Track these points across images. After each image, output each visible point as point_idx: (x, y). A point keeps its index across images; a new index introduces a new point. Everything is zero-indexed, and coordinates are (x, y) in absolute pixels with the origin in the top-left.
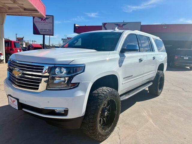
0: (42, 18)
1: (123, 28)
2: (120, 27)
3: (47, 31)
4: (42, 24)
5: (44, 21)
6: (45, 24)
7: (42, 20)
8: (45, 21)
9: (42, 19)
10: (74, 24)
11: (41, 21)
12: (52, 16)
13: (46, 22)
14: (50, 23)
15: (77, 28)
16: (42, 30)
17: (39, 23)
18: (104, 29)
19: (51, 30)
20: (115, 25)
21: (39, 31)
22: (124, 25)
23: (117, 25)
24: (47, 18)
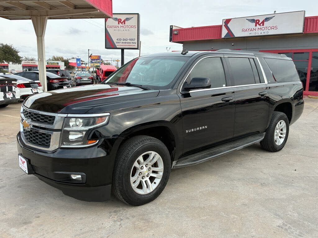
0: (119, 19)
1: (265, 26)
2: (259, 25)
4: (119, 30)
5: (122, 25)
6: (124, 29)
7: (119, 24)
8: (125, 24)
9: (119, 21)
10: (171, 26)
11: (118, 25)
12: (137, 15)
13: (127, 26)
14: (132, 26)
15: (176, 32)
16: (120, 41)
17: (115, 28)
18: (227, 32)
19: (134, 40)
20: (249, 22)
21: (115, 43)
22: (267, 19)
23: (253, 21)
24: (127, 19)
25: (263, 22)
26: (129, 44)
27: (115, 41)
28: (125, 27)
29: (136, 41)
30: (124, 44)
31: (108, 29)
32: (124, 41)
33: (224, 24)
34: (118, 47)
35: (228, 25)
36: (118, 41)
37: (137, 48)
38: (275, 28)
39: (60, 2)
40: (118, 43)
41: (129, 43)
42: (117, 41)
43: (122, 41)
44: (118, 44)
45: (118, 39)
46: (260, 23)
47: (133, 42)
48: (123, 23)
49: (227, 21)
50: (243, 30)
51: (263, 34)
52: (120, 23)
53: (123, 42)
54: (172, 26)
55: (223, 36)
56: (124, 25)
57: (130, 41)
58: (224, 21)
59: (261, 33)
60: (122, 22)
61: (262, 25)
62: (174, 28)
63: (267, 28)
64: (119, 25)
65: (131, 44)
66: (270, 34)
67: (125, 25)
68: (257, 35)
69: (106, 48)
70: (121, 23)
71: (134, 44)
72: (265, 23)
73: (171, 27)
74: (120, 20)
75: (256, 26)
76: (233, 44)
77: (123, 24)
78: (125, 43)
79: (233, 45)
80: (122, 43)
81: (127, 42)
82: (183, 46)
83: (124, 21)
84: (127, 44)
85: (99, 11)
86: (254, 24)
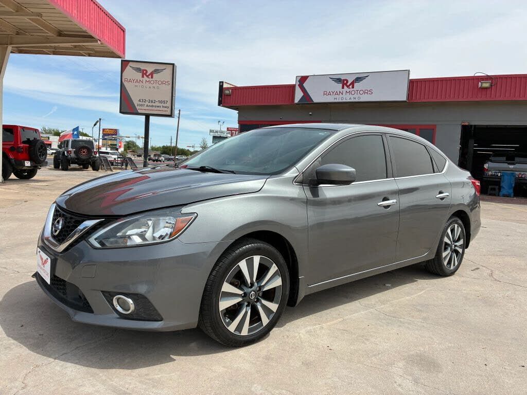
0: (143, 70)
1: (356, 89)
2: (348, 87)
3: (157, 104)
4: (142, 87)
5: (148, 79)
7: (143, 77)
8: (152, 77)
9: (144, 73)
10: (220, 82)
11: (141, 79)
12: (172, 66)
13: (155, 82)
14: (164, 82)
15: (227, 92)
16: (143, 103)
17: (137, 84)
18: (302, 94)
19: (166, 102)
20: (333, 82)
21: (136, 105)
22: (358, 79)
23: (338, 80)
24: (156, 71)
25: (353, 84)
26: (158, 109)
27: (136, 102)
28: (152, 82)
29: (169, 104)
30: (151, 108)
31: (125, 84)
32: (151, 104)
33: (298, 83)
34: (140, 111)
36: (141, 103)
37: (170, 114)
38: (370, 92)
39: (30, 19)
40: (141, 105)
41: (158, 107)
42: (139, 103)
43: (147, 103)
44: (140, 107)
45: (141, 100)
46: (348, 84)
47: (165, 105)
49: (303, 79)
50: (325, 93)
51: (352, 100)
52: (145, 76)
53: (149, 104)
54: (223, 82)
55: (296, 101)
56: (150, 80)
57: (160, 104)
58: (299, 78)
59: (350, 99)
60: (147, 74)
61: (351, 87)
62: (225, 86)
63: (358, 91)
64: (143, 79)
65: (161, 109)
66: (362, 100)
67: (152, 79)
68: (344, 101)
69: (121, 112)
71: (166, 109)
72: (356, 85)
73: (221, 84)
75: (343, 88)
76: (310, 113)
78: (152, 106)
79: (310, 115)
80: (147, 106)
81: (154, 104)
82: (238, 113)
83: (152, 74)
84: (154, 108)
85: (99, 42)
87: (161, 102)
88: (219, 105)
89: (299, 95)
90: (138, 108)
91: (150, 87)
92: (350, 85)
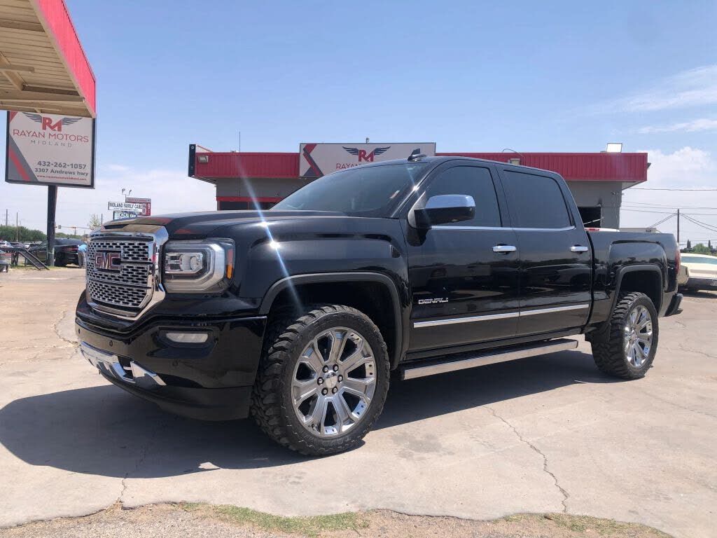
0: (45, 119)
2: (366, 159)
3: (69, 169)
4: (44, 143)
5: (53, 133)
6: (60, 142)
8: (59, 130)
11: (42, 131)
13: (65, 137)
14: (79, 138)
15: (202, 159)
16: (46, 167)
17: (34, 138)
18: (308, 166)
19: (83, 166)
20: (347, 152)
21: (33, 170)
22: (378, 151)
23: (354, 151)
24: (67, 121)
25: (371, 156)
26: (71, 176)
27: (33, 165)
28: (60, 137)
29: (88, 170)
30: (59, 175)
31: (15, 138)
32: (58, 169)
33: (303, 152)
34: (40, 179)
35: (311, 155)
36: (42, 167)
37: (90, 184)
40: (43, 170)
41: (69, 173)
42: (38, 167)
43: (52, 167)
44: (41, 174)
45: (42, 163)
46: (366, 156)
47: (82, 171)
48: (56, 128)
49: (309, 148)
50: (339, 166)
52: (47, 127)
53: (55, 169)
54: (195, 146)
55: (302, 174)
56: (57, 133)
57: (72, 170)
58: (303, 147)
60: (52, 125)
61: (369, 159)
62: (198, 150)
64: (44, 131)
65: (75, 176)
67: (59, 133)
69: (8, 180)
70: (50, 127)
71: (83, 177)
72: (375, 157)
73: (193, 148)
74: (47, 121)
75: (360, 160)
77: (55, 130)
78: (61, 172)
80: (52, 171)
81: (63, 169)
82: (217, 188)
83: (59, 125)
84: (63, 175)
86: (357, 157)
87: (75, 166)
88: (190, 175)
89: (304, 167)
90: (36, 174)
91: (57, 144)
92: (368, 157)
